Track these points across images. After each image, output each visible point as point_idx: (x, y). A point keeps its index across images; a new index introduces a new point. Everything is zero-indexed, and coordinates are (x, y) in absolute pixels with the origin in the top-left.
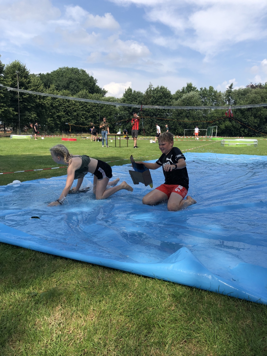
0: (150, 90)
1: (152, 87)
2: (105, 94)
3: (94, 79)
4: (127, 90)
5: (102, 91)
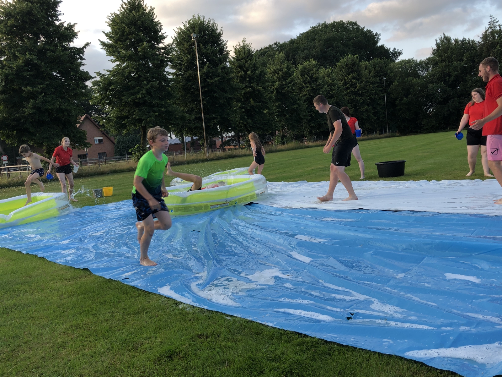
0: (491, 32)
1: (497, 24)
2: (396, 59)
3: (375, 34)
4: (438, 41)
5: (392, 53)
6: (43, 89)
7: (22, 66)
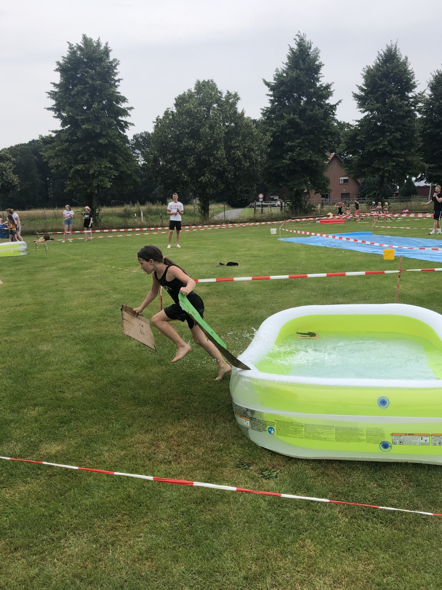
6: (300, 143)
7: (286, 124)
